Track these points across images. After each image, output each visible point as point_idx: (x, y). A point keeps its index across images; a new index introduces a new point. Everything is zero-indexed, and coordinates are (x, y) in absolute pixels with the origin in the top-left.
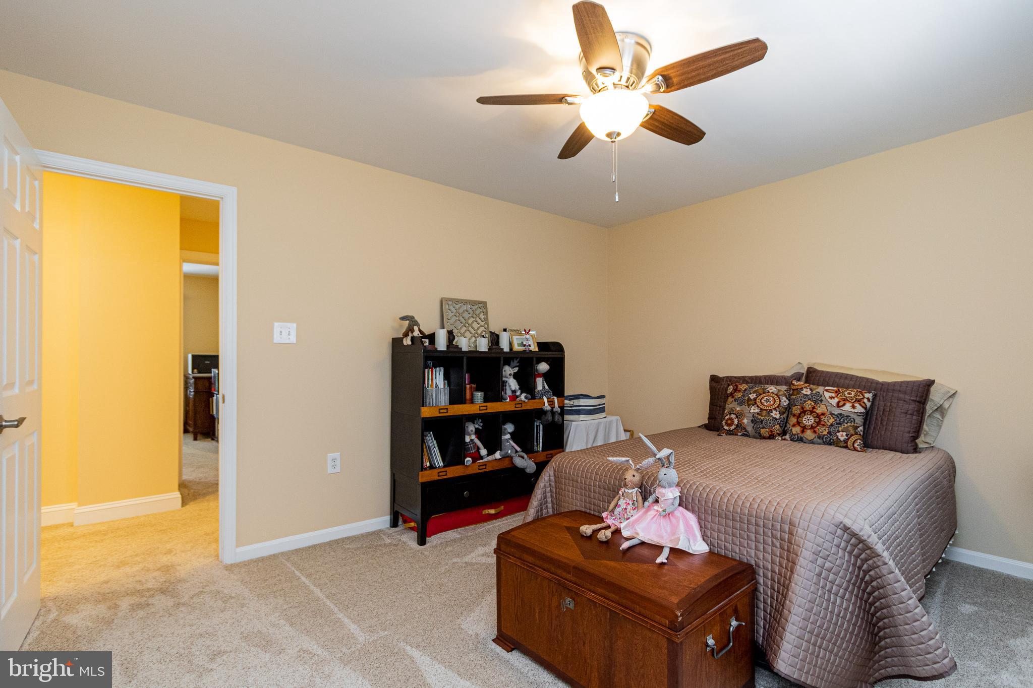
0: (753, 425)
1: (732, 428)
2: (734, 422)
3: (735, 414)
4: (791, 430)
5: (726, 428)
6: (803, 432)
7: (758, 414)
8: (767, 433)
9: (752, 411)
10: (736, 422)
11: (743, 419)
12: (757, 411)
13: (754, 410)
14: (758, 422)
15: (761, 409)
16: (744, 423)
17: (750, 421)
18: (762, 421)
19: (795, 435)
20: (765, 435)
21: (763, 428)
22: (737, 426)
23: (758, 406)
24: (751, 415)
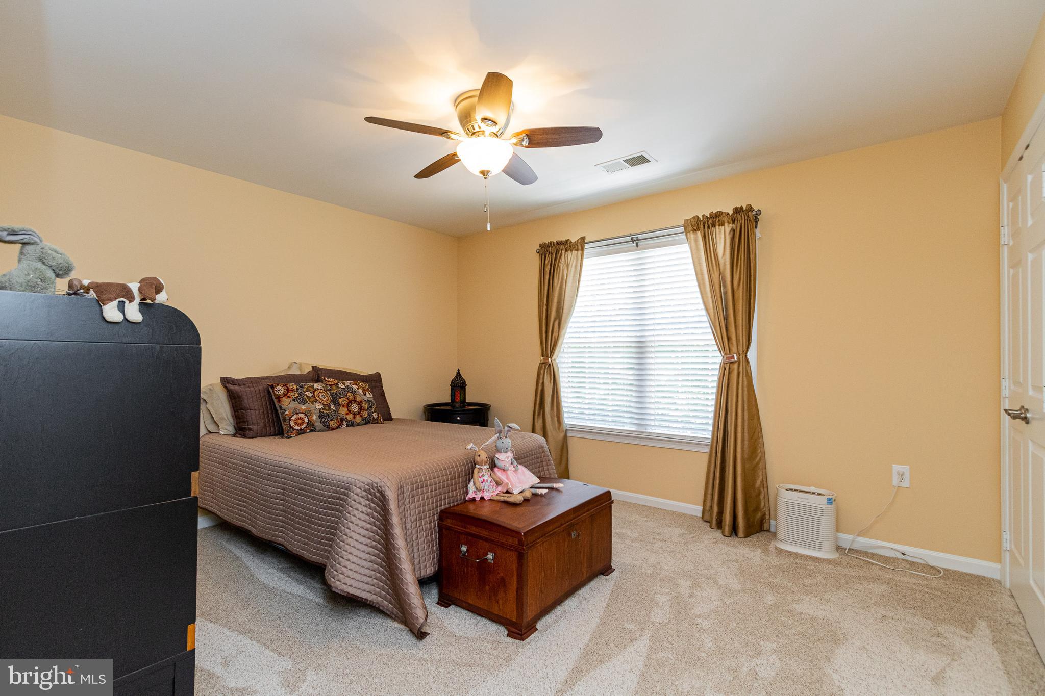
0: (320, 420)
1: (303, 427)
2: (304, 421)
3: (303, 413)
4: (346, 418)
5: (297, 428)
6: (354, 417)
7: (323, 409)
8: (336, 424)
9: (318, 407)
10: (306, 420)
11: (313, 416)
12: (321, 406)
13: (319, 406)
14: (326, 416)
15: (323, 404)
16: (313, 420)
17: (318, 417)
18: (328, 415)
19: (349, 421)
20: (334, 426)
21: (331, 420)
22: (308, 423)
23: (320, 402)
24: (318, 411)
